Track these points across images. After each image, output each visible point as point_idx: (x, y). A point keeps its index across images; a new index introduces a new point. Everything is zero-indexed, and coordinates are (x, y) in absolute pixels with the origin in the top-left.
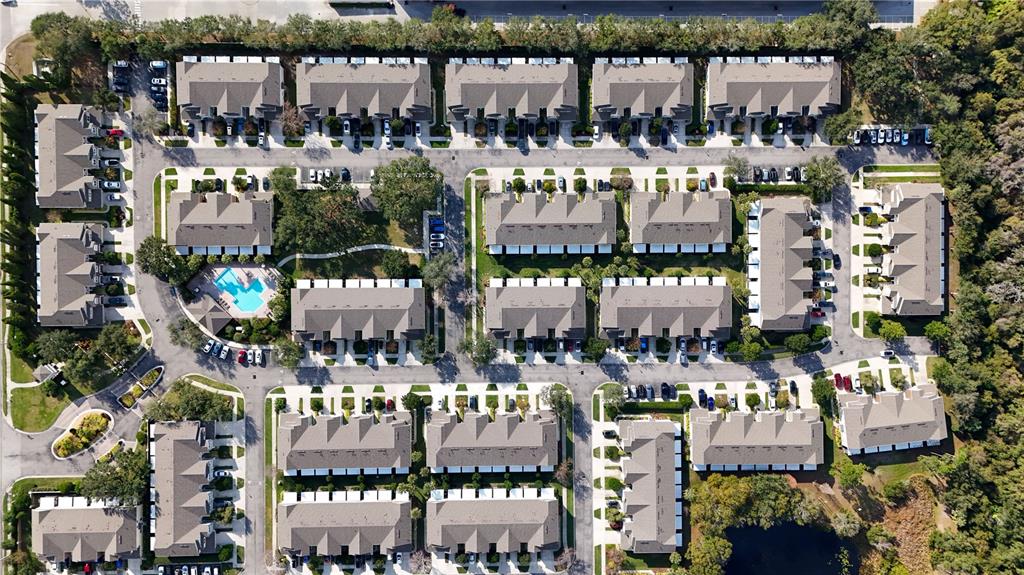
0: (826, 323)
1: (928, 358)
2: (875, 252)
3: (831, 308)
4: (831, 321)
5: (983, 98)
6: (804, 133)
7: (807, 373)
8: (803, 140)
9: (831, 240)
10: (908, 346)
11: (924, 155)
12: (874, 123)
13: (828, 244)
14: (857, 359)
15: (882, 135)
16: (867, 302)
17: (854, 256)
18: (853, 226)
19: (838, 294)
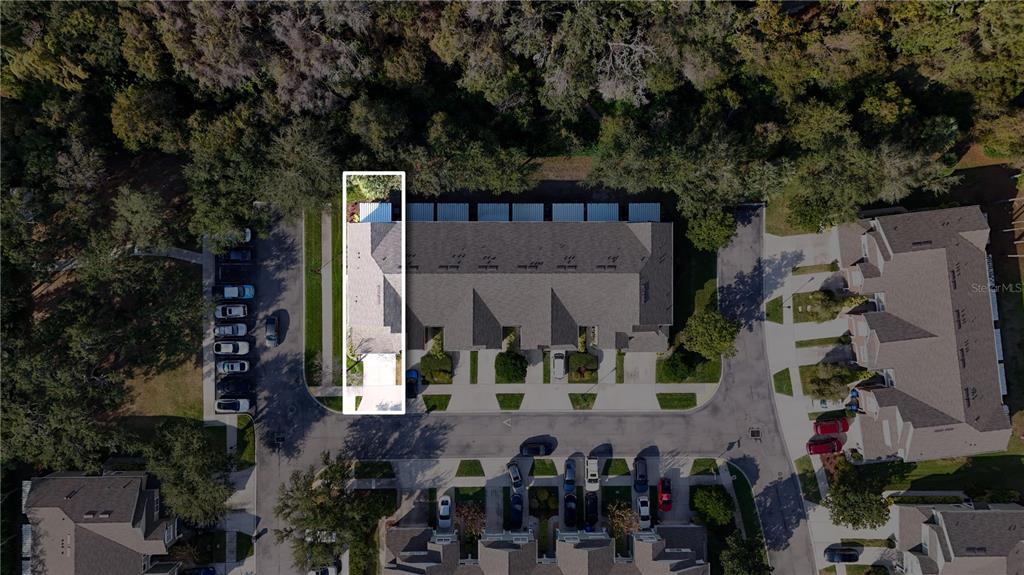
0: (686, 472)
1: (770, 230)
2: (513, 365)
3: (650, 460)
4: (682, 459)
5: (126, 121)
6: (223, 533)
7: (804, 516)
8: (240, 535)
9: (486, 462)
10: (741, 278)
11: (280, 240)
12: (200, 362)
13: (495, 468)
14: (770, 397)
15: (227, 349)
16: (634, 375)
17: (525, 406)
18: (453, 407)
19: (616, 441)
